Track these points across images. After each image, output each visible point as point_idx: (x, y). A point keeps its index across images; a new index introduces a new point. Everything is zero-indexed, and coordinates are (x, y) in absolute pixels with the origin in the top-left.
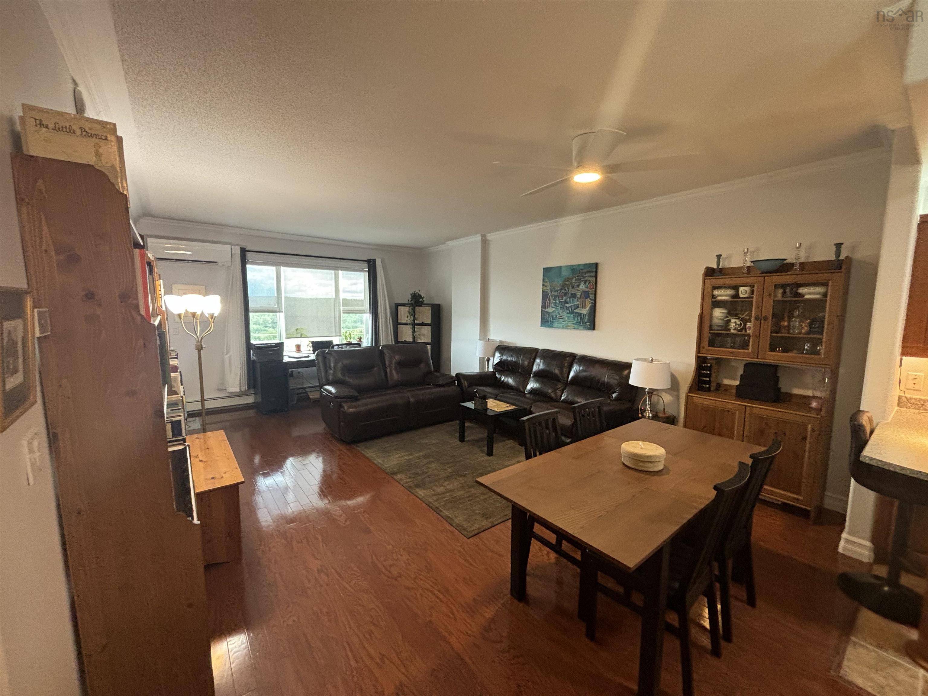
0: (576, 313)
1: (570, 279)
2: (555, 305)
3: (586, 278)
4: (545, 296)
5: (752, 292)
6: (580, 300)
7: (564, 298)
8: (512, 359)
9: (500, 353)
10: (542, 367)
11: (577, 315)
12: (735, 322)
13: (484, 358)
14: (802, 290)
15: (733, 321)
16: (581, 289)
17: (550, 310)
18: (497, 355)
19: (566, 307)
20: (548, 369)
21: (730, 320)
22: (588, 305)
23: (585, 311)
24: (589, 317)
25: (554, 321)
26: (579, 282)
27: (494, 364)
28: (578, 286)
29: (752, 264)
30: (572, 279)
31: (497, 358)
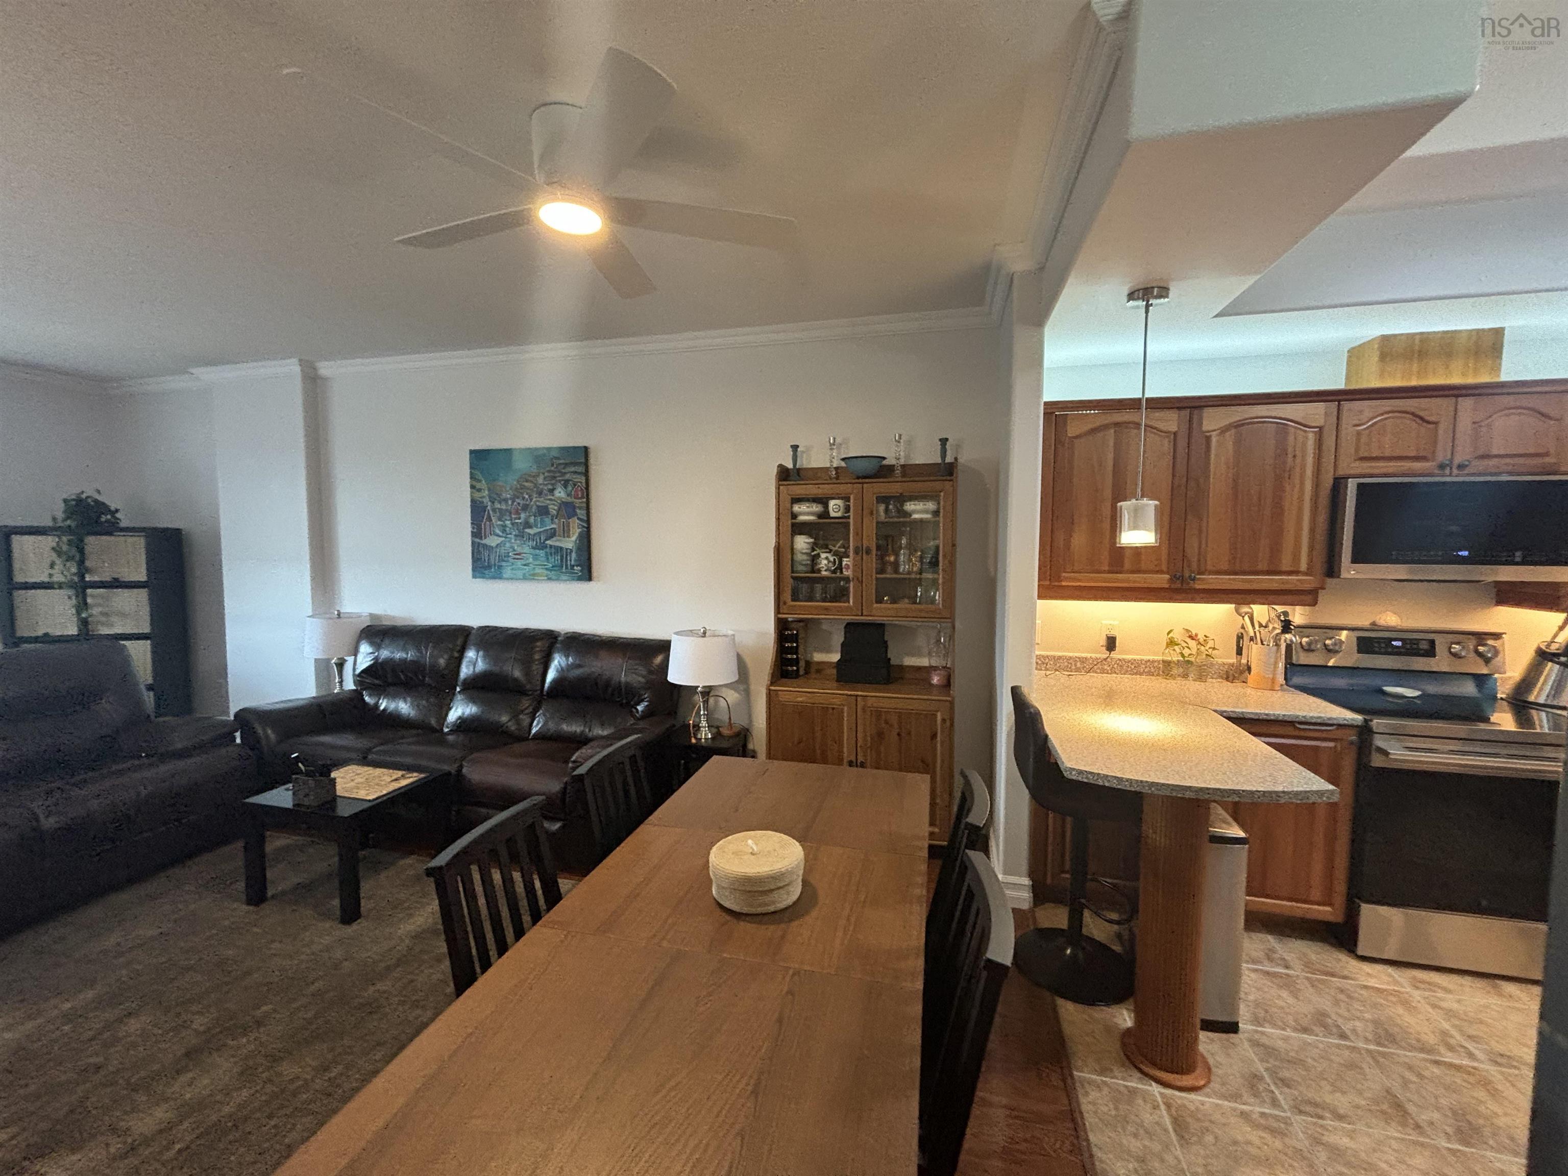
0: (551, 546)
1: (534, 477)
2: (504, 531)
3: (567, 476)
4: (478, 511)
5: (847, 509)
6: (556, 521)
7: (523, 516)
8: (404, 656)
9: (372, 643)
10: (481, 666)
11: (553, 550)
12: (827, 558)
13: (328, 661)
14: (909, 506)
15: (823, 556)
16: (559, 498)
17: (492, 541)
18: (365, 648)
19: (529, 534)
20: (496, 669)
21: (818, 555)
22: (576, 532)
23: (569, 543)
24: (578, 555)
25: (504, 564)
26: (552, 484)
27: (358, 672)
28: (552, 491)
29: (843, 464)
30: (538, 476)
31: (365, 657)
